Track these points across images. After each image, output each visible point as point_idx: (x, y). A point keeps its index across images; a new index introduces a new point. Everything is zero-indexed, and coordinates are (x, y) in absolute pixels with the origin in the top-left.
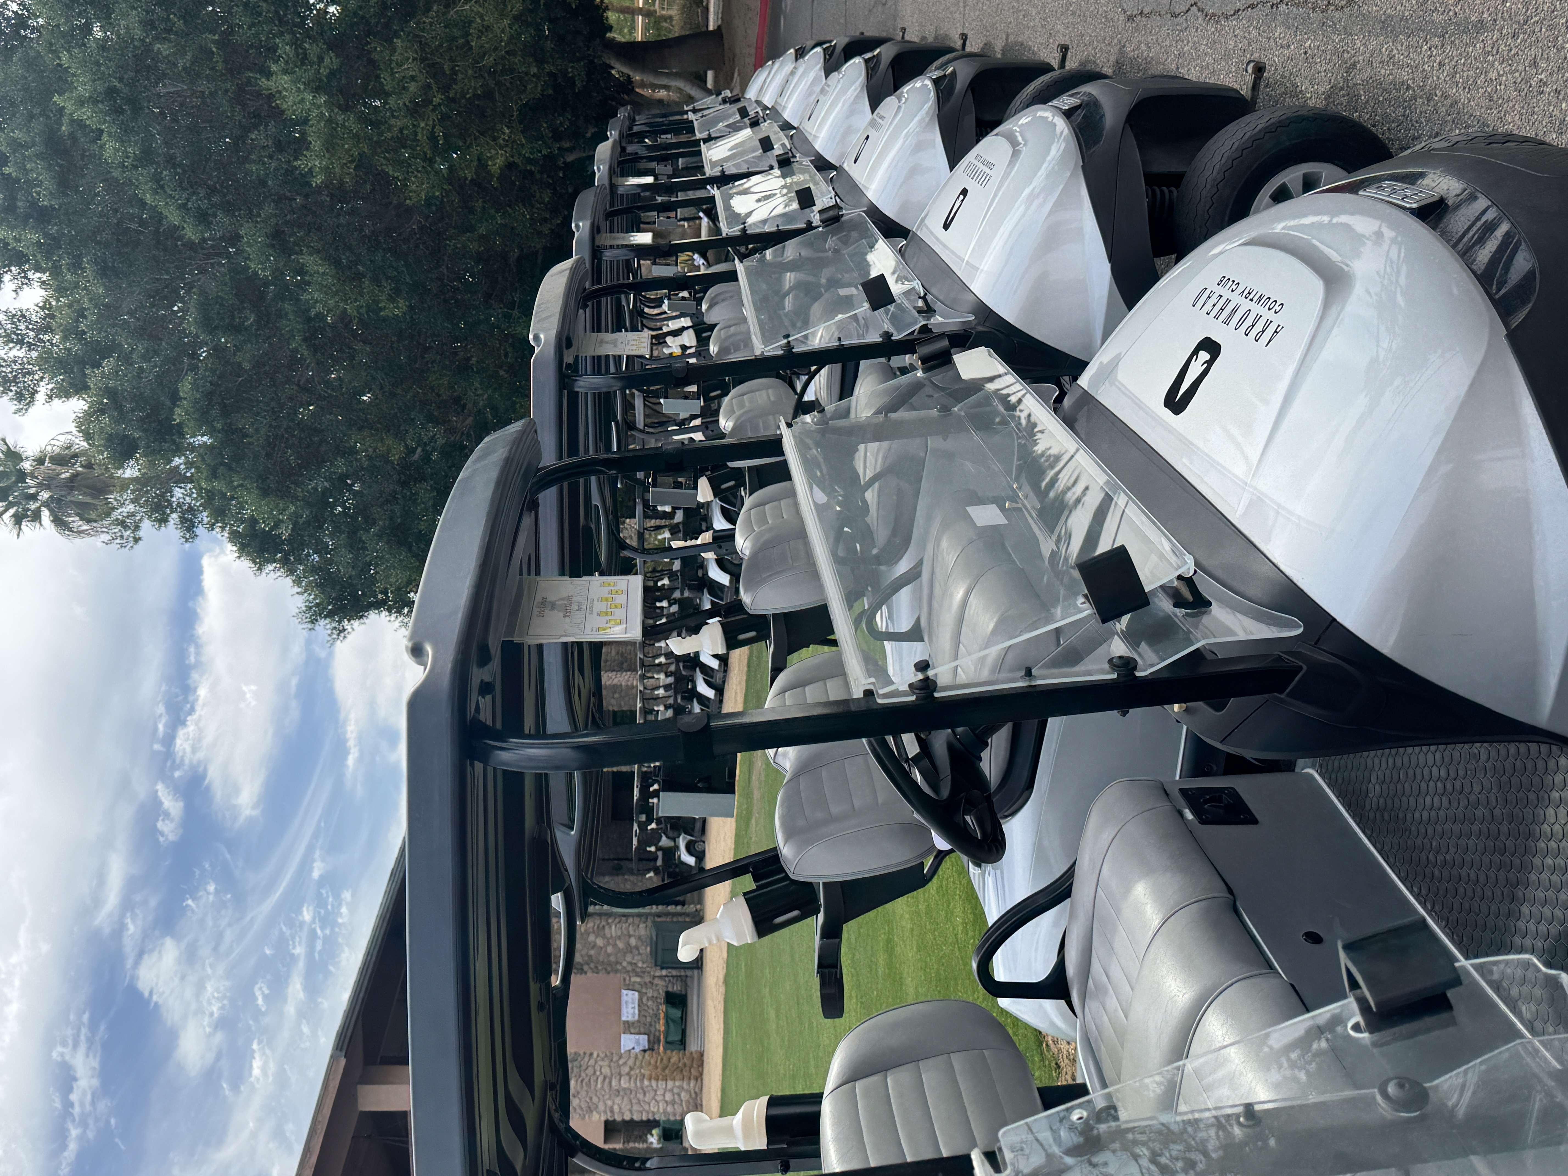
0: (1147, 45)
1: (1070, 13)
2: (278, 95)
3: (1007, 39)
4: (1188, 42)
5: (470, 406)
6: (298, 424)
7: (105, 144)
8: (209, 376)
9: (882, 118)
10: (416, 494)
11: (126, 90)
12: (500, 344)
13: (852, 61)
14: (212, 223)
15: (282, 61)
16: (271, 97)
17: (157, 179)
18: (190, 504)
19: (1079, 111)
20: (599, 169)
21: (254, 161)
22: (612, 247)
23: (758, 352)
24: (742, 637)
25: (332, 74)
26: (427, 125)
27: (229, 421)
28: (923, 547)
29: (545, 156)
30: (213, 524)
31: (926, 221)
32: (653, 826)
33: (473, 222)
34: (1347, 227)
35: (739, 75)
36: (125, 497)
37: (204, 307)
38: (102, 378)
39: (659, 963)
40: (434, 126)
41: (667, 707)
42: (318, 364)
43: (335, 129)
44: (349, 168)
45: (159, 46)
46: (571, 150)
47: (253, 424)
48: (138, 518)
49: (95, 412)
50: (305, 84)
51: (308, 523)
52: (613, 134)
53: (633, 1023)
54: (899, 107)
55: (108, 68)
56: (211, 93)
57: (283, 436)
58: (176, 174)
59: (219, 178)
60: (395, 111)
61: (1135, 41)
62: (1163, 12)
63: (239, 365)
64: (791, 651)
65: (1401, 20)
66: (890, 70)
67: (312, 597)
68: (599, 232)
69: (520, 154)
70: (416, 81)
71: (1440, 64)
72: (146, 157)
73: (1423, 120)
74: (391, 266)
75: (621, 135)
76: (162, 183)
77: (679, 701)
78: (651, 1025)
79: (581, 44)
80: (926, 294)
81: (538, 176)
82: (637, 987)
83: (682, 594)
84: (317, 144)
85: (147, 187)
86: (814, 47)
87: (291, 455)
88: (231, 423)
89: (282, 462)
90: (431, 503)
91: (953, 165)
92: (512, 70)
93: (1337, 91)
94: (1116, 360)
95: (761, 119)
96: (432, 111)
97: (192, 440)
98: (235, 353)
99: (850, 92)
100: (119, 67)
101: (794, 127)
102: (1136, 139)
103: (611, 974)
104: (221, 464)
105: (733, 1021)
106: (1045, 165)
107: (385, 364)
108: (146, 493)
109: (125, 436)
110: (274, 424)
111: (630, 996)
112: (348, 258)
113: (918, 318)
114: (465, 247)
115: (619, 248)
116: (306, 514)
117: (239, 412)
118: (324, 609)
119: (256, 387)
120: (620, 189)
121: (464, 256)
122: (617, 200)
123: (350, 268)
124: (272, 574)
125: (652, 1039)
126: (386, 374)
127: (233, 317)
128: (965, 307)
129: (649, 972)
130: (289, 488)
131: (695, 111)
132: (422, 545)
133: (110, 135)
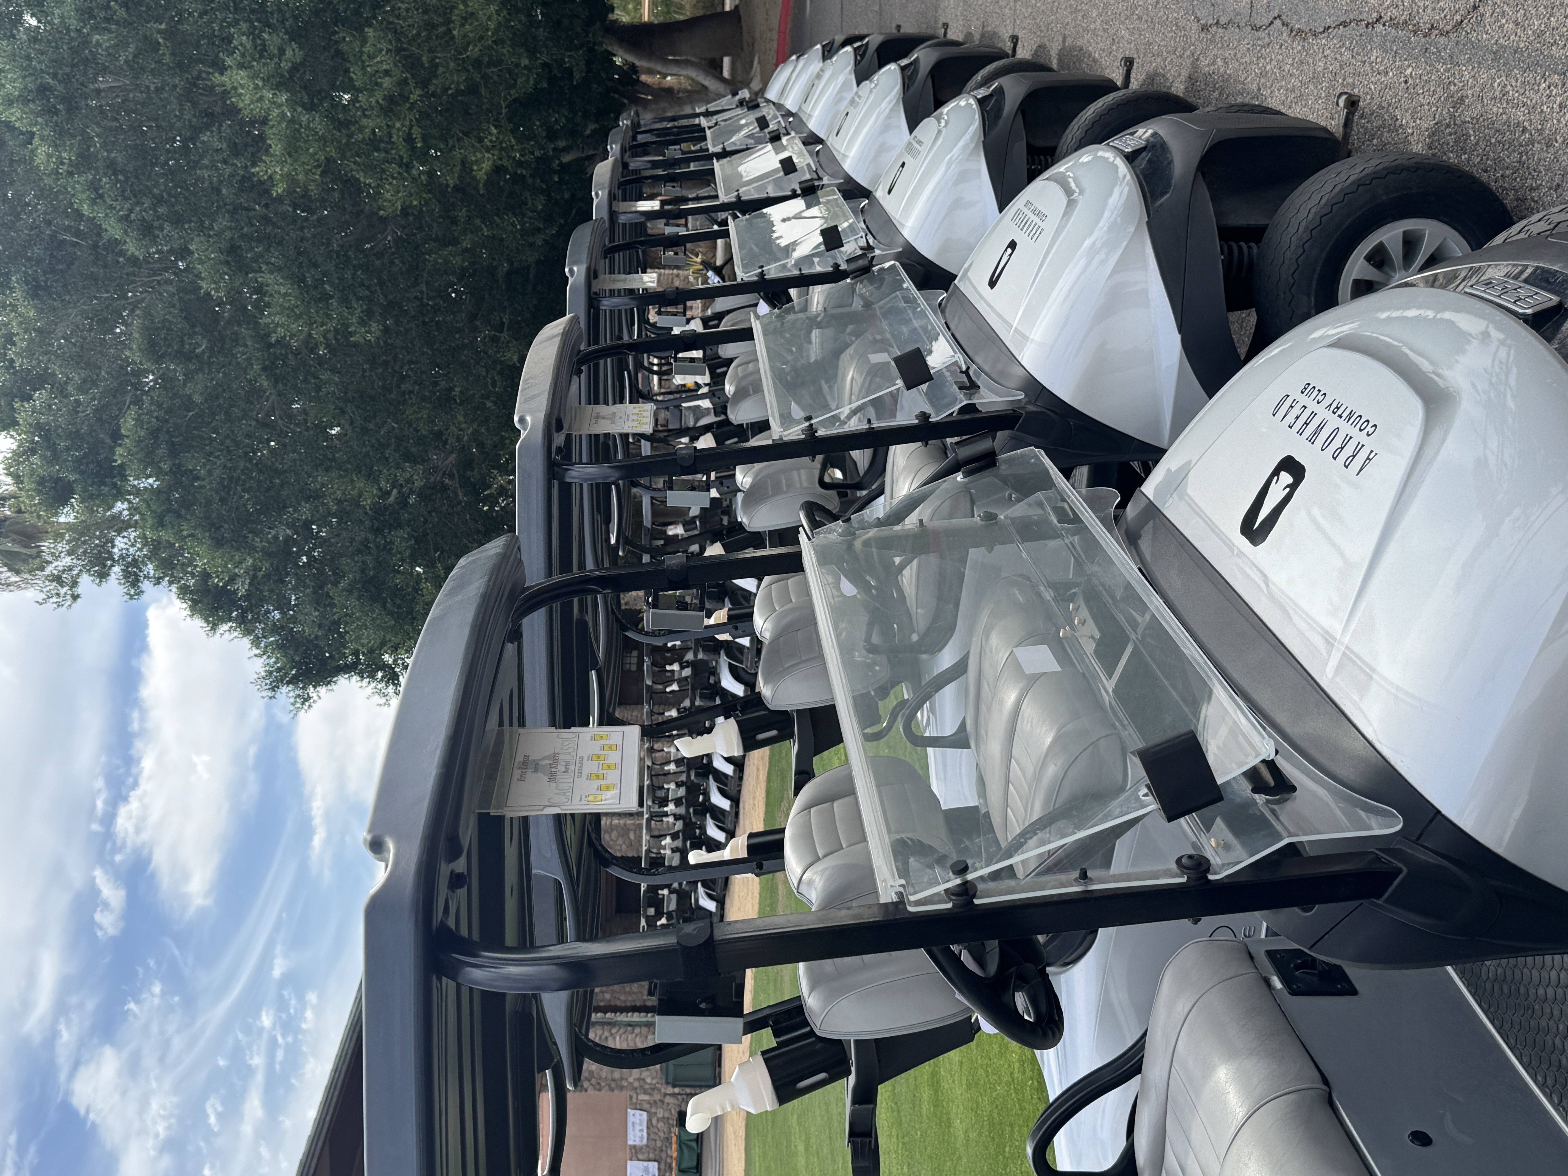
0: (1224, 60)
1: (1135, 17)
2: (233, 92)
3: (1064, 42)
4: (1271, 60)
5: (452, 440)
6: (257, 464)
7: (37, 149)
8: (155, 411)
9: (920, 143)
10: (391, 543)
11: (61, 88)
12: (487, 372)
13: (887, 67)
14: (158, 237)
15: (237, 55)
16: (225, 93)
17: (94, 187)
18: (134, 555)
19: (1144, 154)
20: (597, 194)
21: (206, 167)
22: (612, 293)
23: (776, 437)
24: (761, 737)
25: (295, 68)
26: (403, 125)
27: (177, 461)
28: (970, 632)
29: (537, 158)
30: (161, 578)
31: (969, 274)
32: (663, 921)
33: (456, 234)
34: (1451, 323)
35: (759, 62)
36: (60, 549)
37: (149, 331)
38: (33, 412)
39: (670, 1080)
40: (411, 128)
41: (678, 785)
42: (279, 395)
43: (298, 131)
44: (314, 174)
45: (97, 37)
46: (566, 150)
47: (205, 465)
48: (75, 572)
49: (25, 452)
50: (263, 79)
51: (268, 576)
52: (614, 148)
53: (641, 1148)
54: (939, 132)
55: (40, 62)
56: (157, 89)
57: (239, 478)
58: (118, 181)
59: (166, 185)
60: (366, 109)
61: (1210, 54)
62: (1242, 24)
63: (190, 397)
64: (818, 750)
65: (1516, 52)
66: (930, 81)
67: (273, 660)
68: (596, 276)
69: (509, 157)
70: (390, 76)
71: (1560, 106)
72: (84, 161)
73: (1542, 168)
74: (362, 285)
75: (623, 150)
76: (101, 191)
77: (693, 777)
78: (661, 1150)
79: (579, 30)
80: (968, 368)
81: (530, 181)
82: (646, 1106)
83: (695, 655)
84: (277, 148)
85: (84, 196)
86: (844, 44)
87: (248, 500)
88: (180, 464)
89: (237, 508)
90: (408, 553)
91: (1001, 208)
92: (500, 62)
93: (1443, 128)
94: (1185, 471)
95: (783, 131)
96: (408, 109)
97: (136, 482)
98: (185, 384)
99: (884, 105)
100: (53, 61)
101: (820, 141)
102: (1209, 189)
103: (616, 1092)
104: (168, 511)
105: (756, 1152)
106: (1106, 214)
107: (355, 395)
108: (84, 542)
109: (59, 479)
110: (229, 465)
111: (638, 1116)
112: (313, 276)
113: (961, 395)
114: (446, 262)
115: (619, 295)
116: (265, 566)
117: (189, 452)
118: (286, 674)
119: (209, 423)
120: (622, 219)
121: (446, 272)
122: (619, 232)
123: (316, 288)
124: (227, 634)
125: (662, 1166)
126: (357, 407)
127: (182, 343)
128: (1014, 383)
129: (659, 1090)
130: (246, 537)
131: (708, 114)
132: (398, 601)
133: (42, 138)
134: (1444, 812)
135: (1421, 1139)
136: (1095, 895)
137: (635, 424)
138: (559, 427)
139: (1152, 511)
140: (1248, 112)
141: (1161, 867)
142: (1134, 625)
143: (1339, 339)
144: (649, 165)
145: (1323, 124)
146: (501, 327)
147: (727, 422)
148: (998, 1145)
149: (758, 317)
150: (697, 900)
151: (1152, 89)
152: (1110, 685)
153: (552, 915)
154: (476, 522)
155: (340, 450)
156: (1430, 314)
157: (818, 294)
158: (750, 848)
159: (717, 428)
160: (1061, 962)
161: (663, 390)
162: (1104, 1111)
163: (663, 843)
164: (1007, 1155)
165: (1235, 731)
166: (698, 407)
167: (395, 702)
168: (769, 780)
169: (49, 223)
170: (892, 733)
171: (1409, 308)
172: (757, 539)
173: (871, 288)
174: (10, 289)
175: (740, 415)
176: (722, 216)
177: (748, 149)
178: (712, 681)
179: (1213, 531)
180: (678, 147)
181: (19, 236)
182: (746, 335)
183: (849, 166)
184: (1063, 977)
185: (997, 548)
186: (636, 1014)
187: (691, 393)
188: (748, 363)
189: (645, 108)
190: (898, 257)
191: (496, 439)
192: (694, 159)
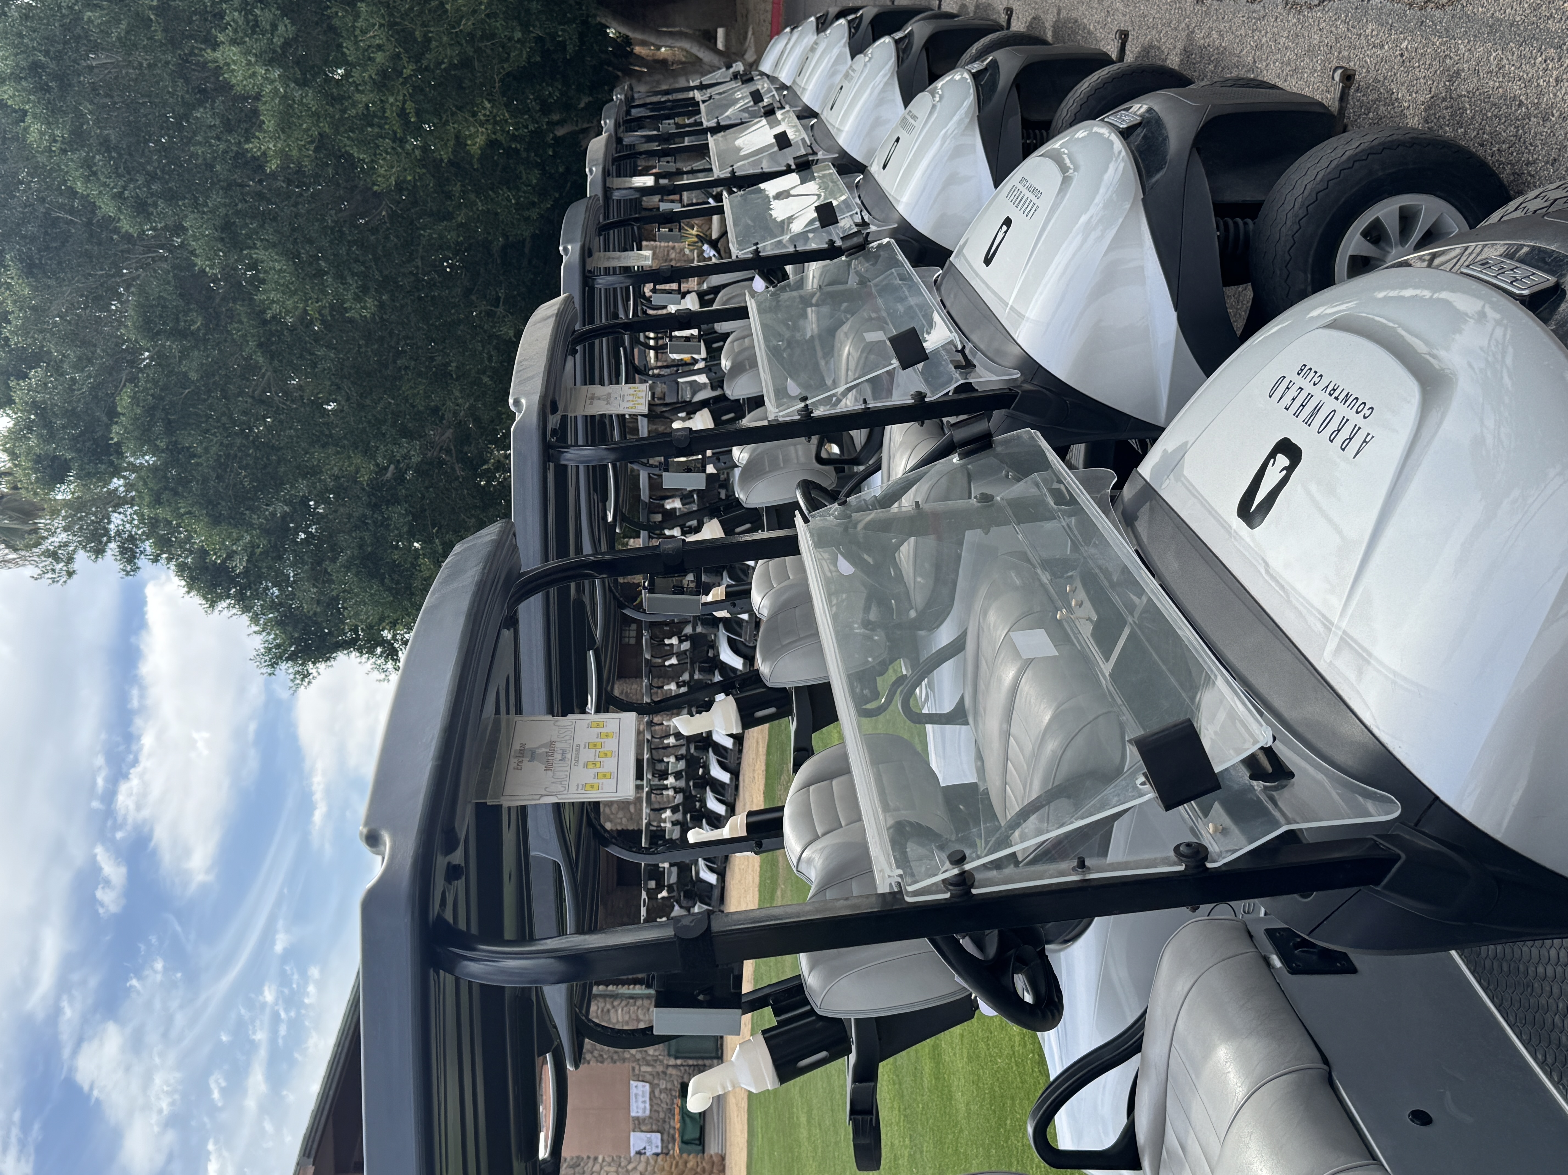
0: (1220, 32)
2: (225, 68)
3: (1059, 13)
4: (1267, 33)
5: (449, 416)
6: (253, 442)
7: (30, 126)
8: (151, 389)
9: (915, 118)
10: (389, 518)
11: (53, 65)
12: (483, 347)
13: (882, 40)
14: (152, 214)
15: (229, 31)
16: (218, 69)
17: (88, 164)
18: (130, 532)
19: (1139, 130)
20: (591, 171)
21: (200, 143)
22: (607, 271)
23: (771, 417)
24: (760, 714)
25: (287, 44)
26: (396, 100)
27: (174, 439)
28: (969, 609)
29: (532, 132)
30: (159, 555)
31: (965, 251)
32: (664, 894)
33: (450, 209)
34: (1447, 302)
35: (753, 34)
36: (56, 525)
37: (144, 308)
38: (29, 391)
39: (673, 1052)
40: (404, 102)
41: (678, 759)
42: (275, 372)
43: (291, 106)
44: (308, 150)
45: (89, 14)
46: (560, 123)
47: (201, 442)
48: (71, 548)
49: (21, 431)
50: (256, 55)
51: (265, 553)
52: (608, 124)
53: (644, 1119)
54: (934, 106)
55: (32, 40)
56: (149, 65)
57: (236, 456)
58: (111, 158)
59: (160, 162)
60: (360, 84)
61: (1205, 28)
63: (185, 374)
64: (817, 727)
65: (1512, 25)
66: (925, 55)
67: (272, 636)
68: (590, 254)
69: (503, 131)
70: (383, 51)
71: (1557, 80)
72: (78, 138)
73: (1538, 143)
74: (357, 260)
75: (617, 125)
76: (94, 169)
77: (692, 751)
78: (664, 1122)
80: (964, 347)
81: (524, 155)
82: (648, 1077)
83: (694, 629)
84: (270, 124)
85: (77, 174)
86: (838, 16)
87: (245, 477)
88: (176, 441)
89: (235, 485)
90: (405, 529)
91: (997, 183)
92: (493, 36)
93: (1438, 102)
94: (1182, 450)
95: (776, 105)
96: (402, 84)
97: (132, 459)
98: (180, 361)
99: (878, 79)
100: (44, 38)
101: (815, 115)
102: (1204, 165)
103: (618, 1063)
104: (166, 488)
105: (758, 1123)
106: (1102, 190)
107: (352, 371)
108: (81, 519)
109: (56, 457)
110: (226, 442)
111: (641, 1089)
112: (308, 252)
113: (956, 374)
114: (441, 237)
115: (614, 274)
116: (263, 543)
117: (185, 429)
118: (285, 650)
119: (205, 400)
120: (617, 195)
121: (441, 247)
122: (613, 209)
123: (311, 264)
124: (225, 611)
125: (665, 1137)
126: (353, 383)
127: (177, 320)
128: (1009, 361)
129: (662, 1062)
130: (242, 514)
131: (702, 87)
132: (396, 577)
133: (35, 116)
134: (1442, 798)
135: (1422, 1118)
136: (1093, 884)
137: (630, 405)
138: (554, 409)
139: (1149, 493)
140: (1243, 86)
141: (1159, 855)
142: (1131, 608)
143: (1335, 320)
144: (643, 140)
145: (1318, 97)
146: (496, 302)
147: (723, 397)
148: (999, 1118)
149: (753, 294)
150: (697, 873)
151: (1147, 62)
152: (1107, 668)
153: (551, 896)
154: (474, 497)
155: (337, 426)
156: (1427, 294)
157: (814, 268)
158: (749, 826)
159: (714, 403)
160: (1061, 939)
161: (659, 364)
162: (1104, 1087)
163: (663, 816)
164: (1008, 1127)
165: (1232, 715)
166: (695, 381)
167: (395, 677)
168: (768, 753)
169: (43, 200)
170: (891, 708)
171: (1406, 288)
172: (754, 517)
173: (867, 265)
174: (5, 267)
175: (736, 390)
176: (715, 191)
177: (742, 123)
178: (710, 654)
179: (1210, 513)
180: (672, 121)
181: (13, 214)
182: (741, 313)
183: (843, 141)
184: (1062, 954)
185: (994, 529)
186: (637, 986)
187: (686, 367)
188: (744, 338)
189: (639, 81)
190: (893, 234)
191: (493, 413)
192: (689, 134)
